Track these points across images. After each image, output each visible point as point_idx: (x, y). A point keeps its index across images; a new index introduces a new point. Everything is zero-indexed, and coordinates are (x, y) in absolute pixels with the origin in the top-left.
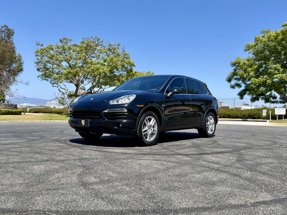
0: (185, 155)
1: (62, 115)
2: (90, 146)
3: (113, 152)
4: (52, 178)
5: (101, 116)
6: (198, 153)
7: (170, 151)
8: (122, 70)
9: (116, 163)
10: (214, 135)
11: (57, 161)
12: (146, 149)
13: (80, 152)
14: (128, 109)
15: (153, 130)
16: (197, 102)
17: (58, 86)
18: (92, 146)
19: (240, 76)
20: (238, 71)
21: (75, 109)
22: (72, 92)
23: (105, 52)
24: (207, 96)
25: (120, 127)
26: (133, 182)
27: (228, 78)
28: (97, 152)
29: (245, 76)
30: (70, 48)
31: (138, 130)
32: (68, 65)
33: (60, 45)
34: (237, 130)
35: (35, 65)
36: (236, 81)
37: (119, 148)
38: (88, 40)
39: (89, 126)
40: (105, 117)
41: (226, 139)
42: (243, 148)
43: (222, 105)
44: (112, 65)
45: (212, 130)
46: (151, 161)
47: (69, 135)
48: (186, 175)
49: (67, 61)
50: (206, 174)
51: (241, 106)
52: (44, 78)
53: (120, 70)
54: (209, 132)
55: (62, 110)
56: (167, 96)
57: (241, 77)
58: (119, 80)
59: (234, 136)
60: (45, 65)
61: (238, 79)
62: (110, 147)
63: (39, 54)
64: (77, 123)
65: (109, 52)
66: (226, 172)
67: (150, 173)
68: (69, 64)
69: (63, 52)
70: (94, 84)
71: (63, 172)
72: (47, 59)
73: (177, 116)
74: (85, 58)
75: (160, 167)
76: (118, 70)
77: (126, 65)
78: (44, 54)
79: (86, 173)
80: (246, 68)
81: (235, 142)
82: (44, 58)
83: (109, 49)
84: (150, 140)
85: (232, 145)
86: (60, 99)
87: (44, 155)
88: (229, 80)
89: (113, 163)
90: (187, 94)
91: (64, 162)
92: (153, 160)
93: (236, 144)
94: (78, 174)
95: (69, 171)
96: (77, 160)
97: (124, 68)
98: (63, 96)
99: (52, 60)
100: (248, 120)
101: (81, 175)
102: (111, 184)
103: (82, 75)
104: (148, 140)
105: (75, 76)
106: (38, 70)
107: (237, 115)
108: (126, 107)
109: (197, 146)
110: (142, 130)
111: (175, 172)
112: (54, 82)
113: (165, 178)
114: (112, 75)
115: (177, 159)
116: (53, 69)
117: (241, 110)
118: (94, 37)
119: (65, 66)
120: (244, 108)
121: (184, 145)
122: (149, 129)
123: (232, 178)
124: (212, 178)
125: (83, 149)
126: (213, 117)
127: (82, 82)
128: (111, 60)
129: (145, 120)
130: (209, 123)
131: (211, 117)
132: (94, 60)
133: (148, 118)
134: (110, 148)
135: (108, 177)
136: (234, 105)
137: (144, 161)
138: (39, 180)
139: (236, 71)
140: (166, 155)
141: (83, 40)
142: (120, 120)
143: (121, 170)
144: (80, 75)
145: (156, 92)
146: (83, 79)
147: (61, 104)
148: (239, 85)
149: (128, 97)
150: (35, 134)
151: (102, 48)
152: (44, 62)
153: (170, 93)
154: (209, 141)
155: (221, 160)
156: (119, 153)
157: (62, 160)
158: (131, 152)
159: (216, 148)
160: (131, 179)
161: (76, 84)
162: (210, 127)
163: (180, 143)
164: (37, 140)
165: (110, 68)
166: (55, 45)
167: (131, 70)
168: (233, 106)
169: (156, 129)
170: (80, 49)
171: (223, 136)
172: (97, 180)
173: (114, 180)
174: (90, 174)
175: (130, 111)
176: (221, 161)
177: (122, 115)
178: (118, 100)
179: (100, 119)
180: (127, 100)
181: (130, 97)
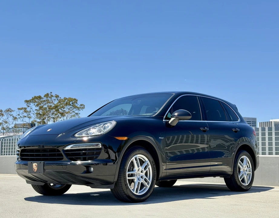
24: (237, 124)
177: (94, 152)
178: (88, 130)
179: (61, 161)
180: (102, 129)
181: (106, 125)
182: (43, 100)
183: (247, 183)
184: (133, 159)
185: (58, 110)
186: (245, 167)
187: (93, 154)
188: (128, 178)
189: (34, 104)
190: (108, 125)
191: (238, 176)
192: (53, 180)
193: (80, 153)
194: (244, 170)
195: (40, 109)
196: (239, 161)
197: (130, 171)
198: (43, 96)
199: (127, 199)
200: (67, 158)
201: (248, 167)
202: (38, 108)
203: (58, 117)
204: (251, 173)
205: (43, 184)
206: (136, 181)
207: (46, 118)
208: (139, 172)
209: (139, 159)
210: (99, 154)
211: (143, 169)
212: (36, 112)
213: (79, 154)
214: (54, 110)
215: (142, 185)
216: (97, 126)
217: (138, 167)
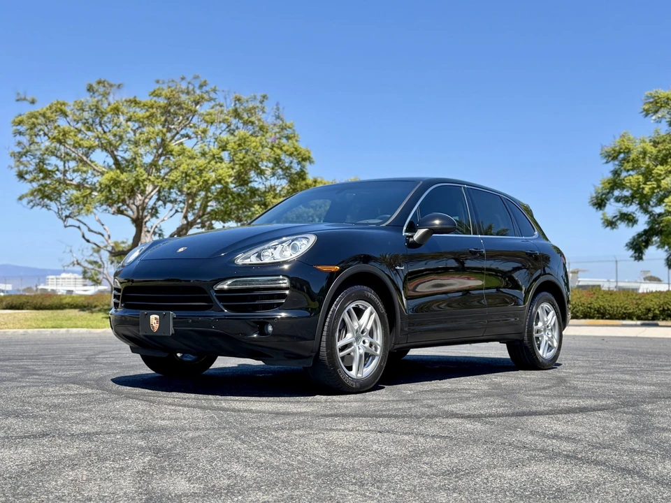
0: (469, 417)
1: (92, 312)
2: (174, 394)
3: (245, 411)
4: (56, 481)
5: (208, 299)
6: (510, 411)
7: (423, 406)
8: (274, 174)
9: (255, 440)
10: (557, 362)
11: (73, 435)
12: (347, 402)
13: (144, 411)
14: (291, 279)
15: (371, 345)
16: (502, 260)
17: (82, 226)
18: (181, 395)
19: (632, 189)
20: (626, 177)
21: (129, 281)
22: (123, 243)
23: (224, 121)
25: (268, 334)
26: (307, 492)
27: (597, 197)
28: (198, 410)
29: (647, 189)
30: (118, 111)
31: (324, 344)
32: (111, 161)
33: (89, 100)
34: (627, 351)
35: (12, 162)
36: (620, 204)
37: (264, 399)
38: (170, 85)
39: (172, 331)
40: (220, 305)
41: (594, 373)
42: (649, 398)
43: (579, 281)
44: (244, 158)
45: (550, 346)
46: (364, 435)
47: (111, 365)
48: (473, 472)
49: (109, 148)
50: (535, 468)
51: (636, 282)
52: (38, 202)
53: (268, 172)
54: (541, 352)
55: (91, 301)
56: (411, 240)
57: (636, 192)
58: (264, 205)
59: (618, 365)
60: (42, 161)
61: (626, 200)
62: (237, 398)
63: (22, 128)
64: (137, 324)
65: (234, 121)
66: (597, 463)
67: (363, 467)
68: (115, 157)
69: (97, 121)
70: (191, 218)
71: (90, 465)
72: (47, 143)
73: (437, 301)
74: (163, 140)
75: (392, 450)
76: (261, 173)
77: (287, 160)
78: (39, 127)
79: (162, 468)
80: (648, 167)
81: (623, 382)
82: (37, 139)
83: (236, 110)
84: (359, 375)
85: (615, 391)
86: (86, 265)
87: (32, 420)
88: (600, 203)
89: (247, 439)
90: (472, 236)
91: (95, 439)
92: (369, 431)
93: (625, 387)
94: (138, 472)
95: (108, 464)
96: (136, 432)
97: (281, 168)
98: (95, 258)
99: (62, 147)
100: (660, 323)
101: (145, 473)
102: (240, 498)
103: (152, 191)
104: (353, 373)
105: (132, 194)
106: (21, 176)
107: (625, 309)
108: (285, 274)
109: (507, 393)
110: (335, 345)
111: (438, 464)
112: (67, 213)
113: (409, 479)
114: (245, 188)
115: (444, 427)
116: (65, 172)
117: (637, 294)
118: (189, 78)
119: (101, 164)
120: (645, 287)
121: (466, 389)
122: (357, 339)
123: (617, 480)
124: (554, 479)
125: (154, 403)
126: (553, 305)
127: (155, 212)
128: (242, 143)
129: (346, 311)
130: (540, 324)
131: (546, 305)
132: (188, 144)
133: (353, 305)
134: (237, 400)
135: (229, 479)
136: (617, 282)
137: (341, 433)
138: (15, 489)
139: (619, 175)
140: (411, 416)
141: (157, 86)
142: (269, 313)
143: (272, 460)
144: (147, 188)
145: (378, 227)
146: (155, 204)
147: (88, 281)
148: (629, 219)
149: (293, 241)
150: (7, 366)
151: (213, 108)
152: (38, 153)
153: (421, 232)
154: (542, 380)
155: (580, 429)
156: (264, 412)
157: (89, 434)
158: (303, 410)
159: (566, 397)
160: (303, 484)
161: (134, 216)
162: (546, 338)
163: (454, 386)
164: (12, 380)
165: (237, 167)
166: (71, 103)
167: (302, 175)
168: (614, 284)
169: (378, 339)
170: (148, 114)
171: (586, 367)
172: (197, 487)
173: (249, 486)
174: (176, 471)
175: (298, 285)
176: (581, 434)
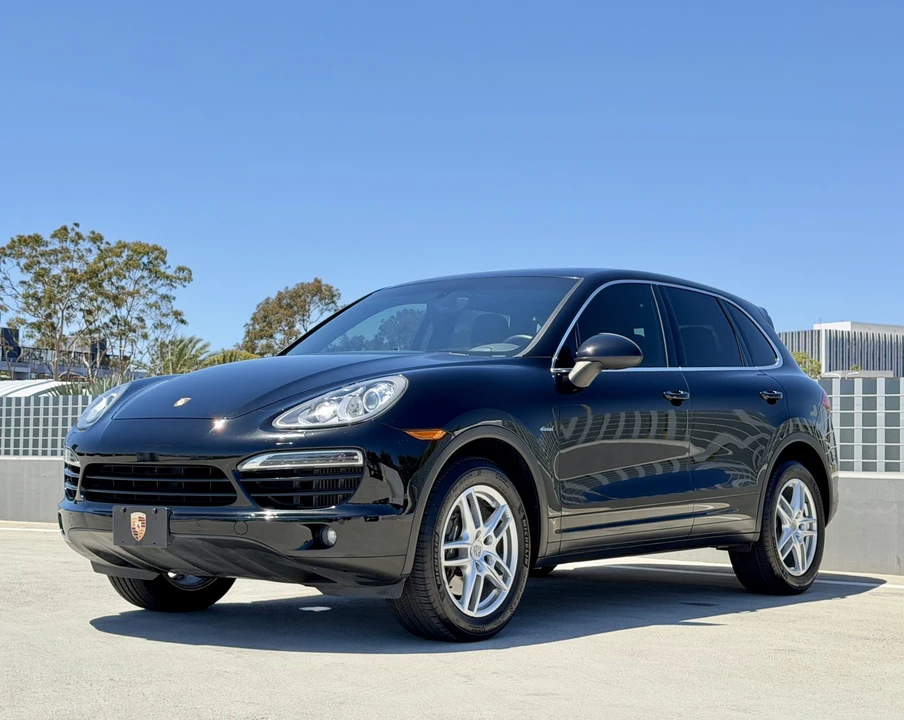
24: (773, 374)
177: (337, 480)
178: (315, 407)
179: (227, 507)
180: (362, 403)
181: (375, 390)
182: (48, 249)
183: (803, 568)
184: (461, 502)
185: (97, 286)
186: (796, 515)
187: (333, 485)
188: (445, 563)
189: (15, 261)
190: (380, 389)
191: (775, 547)
192: (194, 565)
193: (291, 482)
194: (793, 526)
195: (37, 280)
196: (781, 497)
197: (452, 540)
198: (46, 237)
199: (442, 630)
200: (248, 497)
201: (804, 515)
202: (28, 277)
203: (99, 308)
204: (815, 535)
205: (152, 576)
206: (468, 571)
207: (56, 313)
208: (477, 543)
209: (479, 499)
210: (354, 485)
211: (492, 533)
212: (21, 290)
213: (288, 486)
214: (86, 285)
215: (489, 585)
216: (346, 393)
217: (477, 526)
